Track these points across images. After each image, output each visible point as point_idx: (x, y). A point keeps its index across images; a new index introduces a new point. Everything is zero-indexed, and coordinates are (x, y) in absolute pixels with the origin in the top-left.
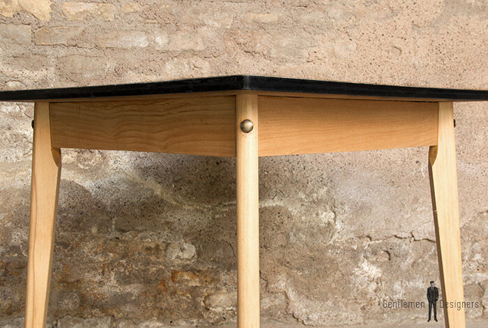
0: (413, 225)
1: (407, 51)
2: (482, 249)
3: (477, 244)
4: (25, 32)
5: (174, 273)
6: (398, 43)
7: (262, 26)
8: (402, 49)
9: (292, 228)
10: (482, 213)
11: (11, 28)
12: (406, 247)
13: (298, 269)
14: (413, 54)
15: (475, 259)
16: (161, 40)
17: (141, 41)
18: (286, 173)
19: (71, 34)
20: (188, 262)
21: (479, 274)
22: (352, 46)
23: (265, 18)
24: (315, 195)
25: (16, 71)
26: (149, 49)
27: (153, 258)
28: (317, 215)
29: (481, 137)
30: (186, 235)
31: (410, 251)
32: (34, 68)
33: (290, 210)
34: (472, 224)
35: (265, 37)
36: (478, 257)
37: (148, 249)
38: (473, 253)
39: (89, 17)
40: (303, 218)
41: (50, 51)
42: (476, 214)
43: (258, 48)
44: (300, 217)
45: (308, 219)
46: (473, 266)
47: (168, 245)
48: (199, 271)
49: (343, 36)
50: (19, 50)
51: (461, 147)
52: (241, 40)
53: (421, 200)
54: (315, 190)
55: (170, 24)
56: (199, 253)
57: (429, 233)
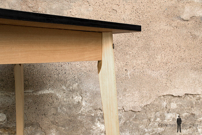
0: (124, 103)
1: (120, 11)
2: (161, 116)
3: (158, 113)
6: (115, 7)
8: (117, 11)
9: (59, 105)
10: (161, 96)
13: (62, 126)
14: (123, 13)
15: (157, 121)
18: (55, 76)
20: (2, 123)
21: (159, 129)
22: (91, 9)
24: (71, 87)
28: (72, 98)
29: (159, 57)
31: (123, 117)
33: (57, 95)
34: (155, 102)
35: (43, 4)
36: (158, 119)
38: (156, 117)
40: (65, 99)
42: (157, 98)
44: (63, 99)
45: (68, 100)
46: (156, 124)
48: (8, 128)
49: (86, 3)
51: (149, 62)
52: (30, 5)
53: (128, 90)
54: (71, 84)
56: (8, 118)
57: (132, 107)
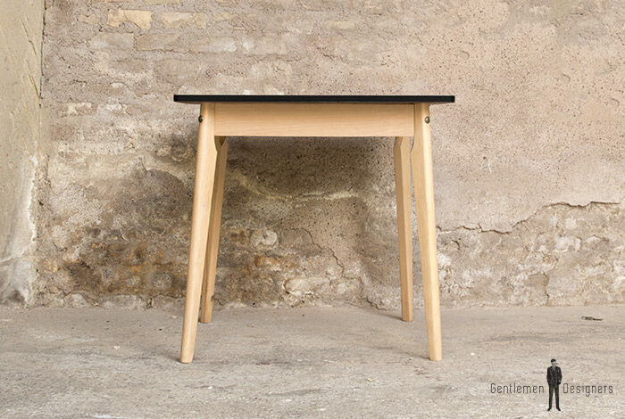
0: (481, 217)
1: (474, 55)
2: (547, 241)
3: (542, 236)
4: (128, 40)
5: (257, 258)
6: (466, 48)
7: (340, 32)
8: (470, 53)
9: (367, 219)
10: (547, 206)
11: (117, 36)
12: (474, 237)
13: (372, 257)
14: (480, 58)
15: (540, 250)
16: (248, 45)
17: (230, 46)
18: (362, 167)
19: (169, 40)
20: (270, 248)
21: (544, 265)
22: (423, 50)
23: (343, 25)
24: (388, 188)
25: (120, 74)
26: (237, 54)
27: (238, 244)
28: (390, 206)
29: (544, 135)
30: (268, 223)
31: (479, 242)
32: (135, 70)
33: (365, 201)
34: (537, 217)
35: (342, 42)
36: (543, 248)
37: (234, 235)
38: (538, 245)
39: (184, 25)
40: (377, 209)
41: (149, 56)
42: (540, 208)
43: (337, 52)
44: (374, 208)
45: (382, 209)
46: (539, 257)
47: (252, 232)
48: (280, 257)
49: (415, 41)
50: (123, 55)
51: (526, 144)
52: (321, 45)
53: (487, 194)
54: (389, 183)
55: (257, 32)
56: (280, 240)
57: (496, 225)
